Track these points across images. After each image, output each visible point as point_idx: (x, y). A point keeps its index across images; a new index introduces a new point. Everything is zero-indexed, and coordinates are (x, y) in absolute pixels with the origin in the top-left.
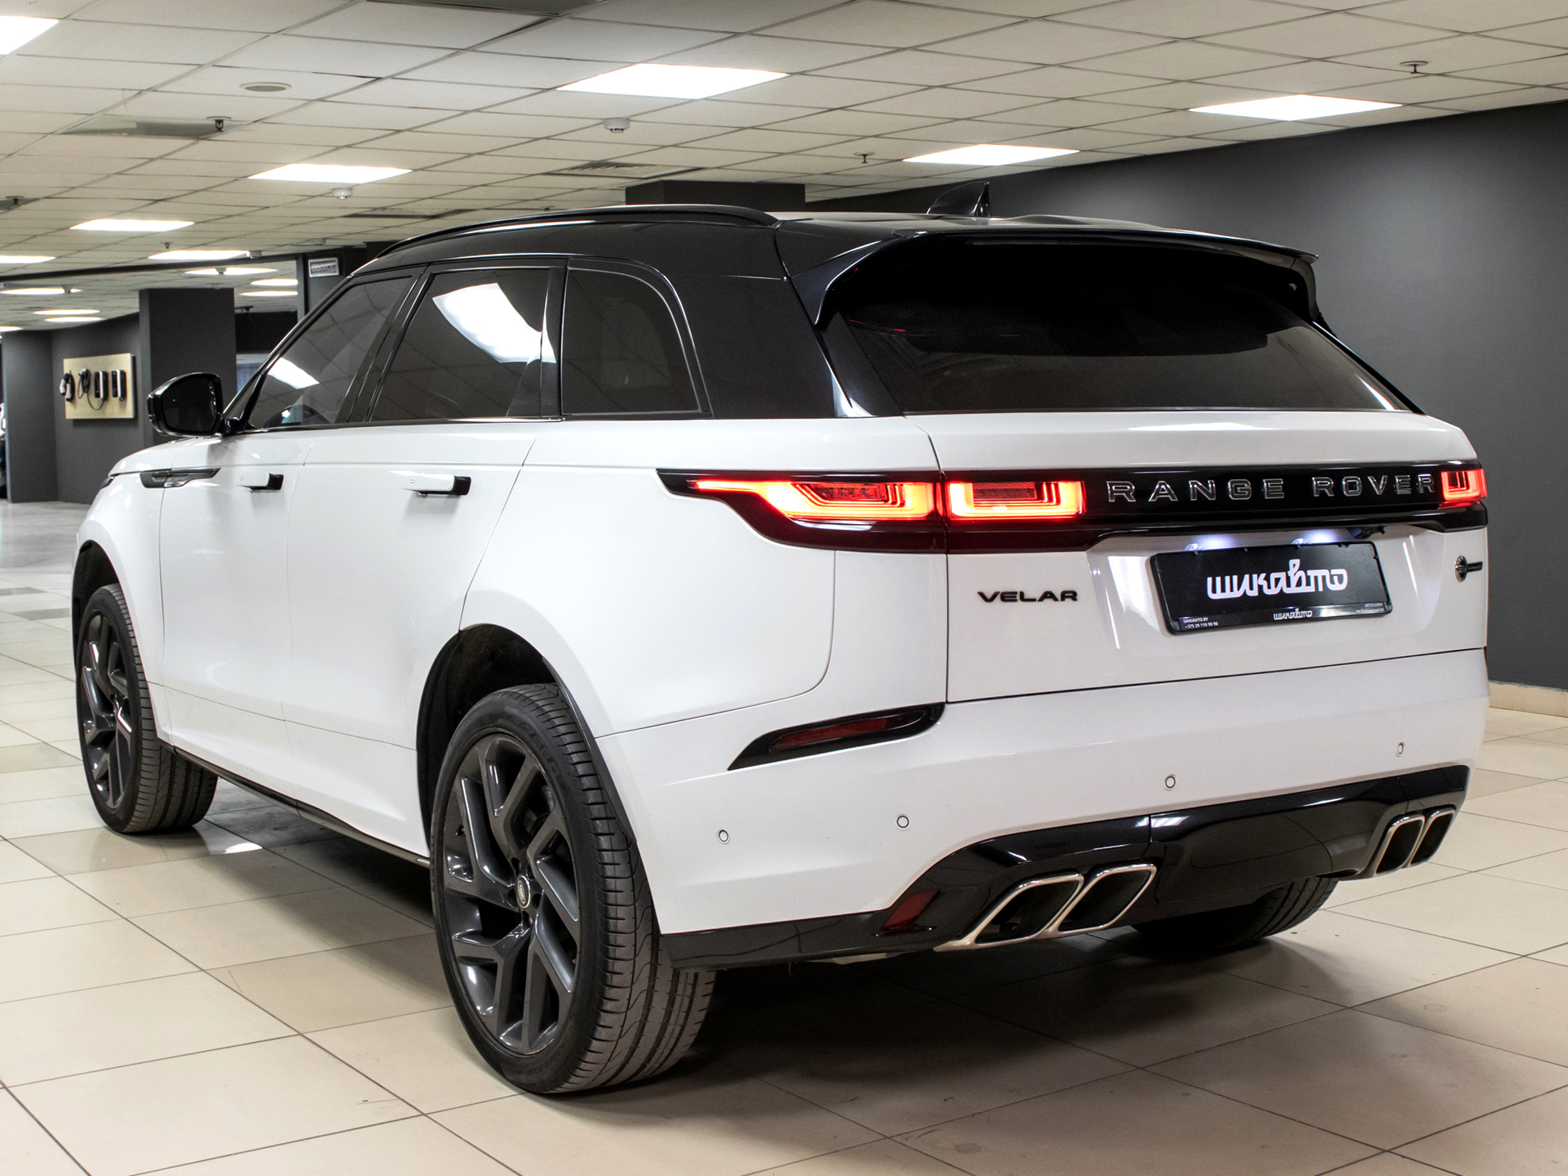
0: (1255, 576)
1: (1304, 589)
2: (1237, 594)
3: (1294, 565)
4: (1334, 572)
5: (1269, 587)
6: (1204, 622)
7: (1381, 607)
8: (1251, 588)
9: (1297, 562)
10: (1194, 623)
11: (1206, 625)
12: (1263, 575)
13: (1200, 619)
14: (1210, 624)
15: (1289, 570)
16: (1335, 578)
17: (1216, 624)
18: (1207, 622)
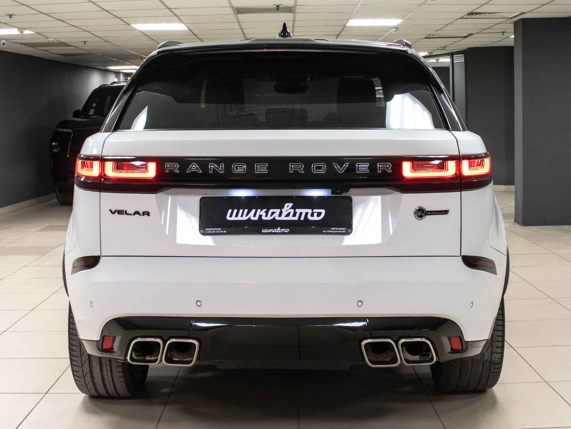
0: (259, 210)
1: (290, 218)
2: (245, 218)
3: (288, 206)
4: (315, 211)
5: (266, 216)
6: (218, 231)
7: (344, 230)
8: (255, 216)
9: (291, 205)
10: (212, 231)
11: (219, 232)
12: (265, 210)
13: (217, 229)
14: (221, 232)
15: (283, 208)
16: (315, 214)
17: (225, 232)
18: (220, 231)
